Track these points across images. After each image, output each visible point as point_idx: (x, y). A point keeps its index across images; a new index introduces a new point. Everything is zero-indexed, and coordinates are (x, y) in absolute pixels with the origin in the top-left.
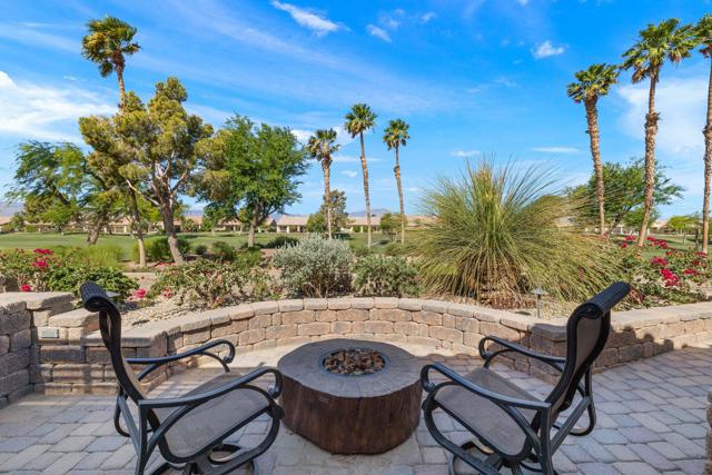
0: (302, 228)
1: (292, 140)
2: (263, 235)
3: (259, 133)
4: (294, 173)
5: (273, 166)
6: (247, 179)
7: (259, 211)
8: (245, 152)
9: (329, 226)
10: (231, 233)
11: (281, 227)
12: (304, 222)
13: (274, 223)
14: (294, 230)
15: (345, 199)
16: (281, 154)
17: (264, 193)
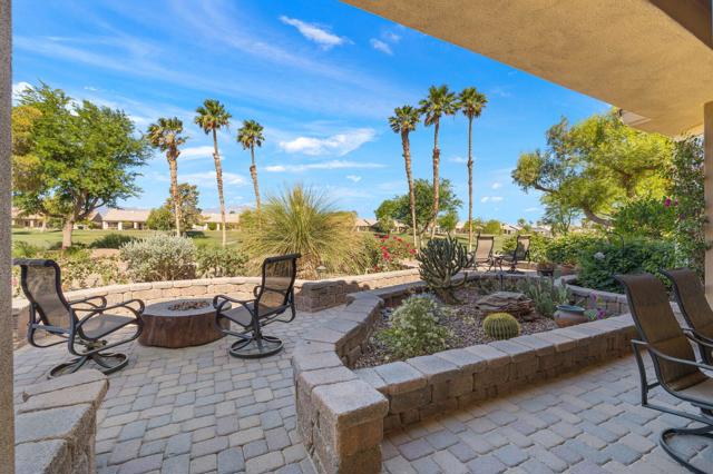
0: (140, 224)
1: (127, 126)
2: (80, 232)
3: (78, 110)
4: (130, 162)
5: (101, 153)
6: (62, 165)
7: (80, 203)
8: (58, 132)
9: (177, 223)
10: (26, 229)
11: (109, 223)
12: (144, 217)
13: (98, 218)
14: (128, 226)
15: (197, 194)
16: (112, 140)
17: (87, 184)
